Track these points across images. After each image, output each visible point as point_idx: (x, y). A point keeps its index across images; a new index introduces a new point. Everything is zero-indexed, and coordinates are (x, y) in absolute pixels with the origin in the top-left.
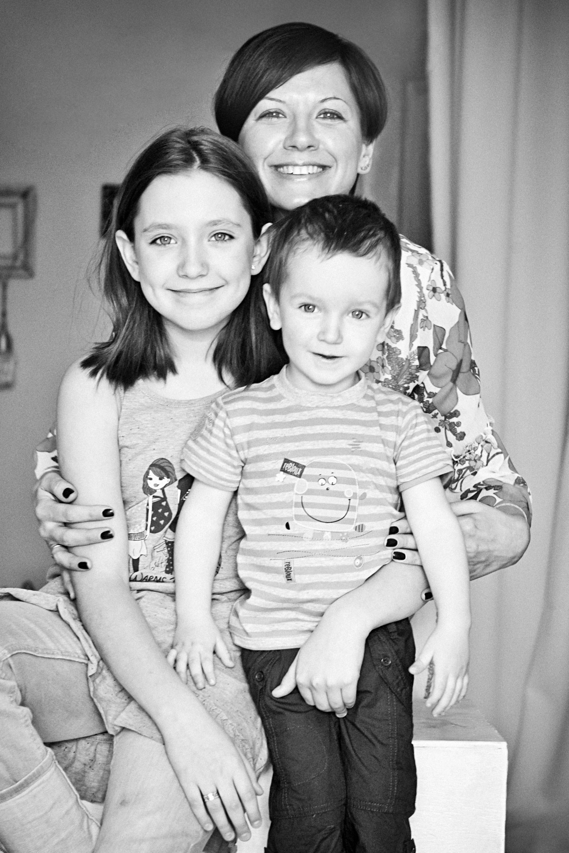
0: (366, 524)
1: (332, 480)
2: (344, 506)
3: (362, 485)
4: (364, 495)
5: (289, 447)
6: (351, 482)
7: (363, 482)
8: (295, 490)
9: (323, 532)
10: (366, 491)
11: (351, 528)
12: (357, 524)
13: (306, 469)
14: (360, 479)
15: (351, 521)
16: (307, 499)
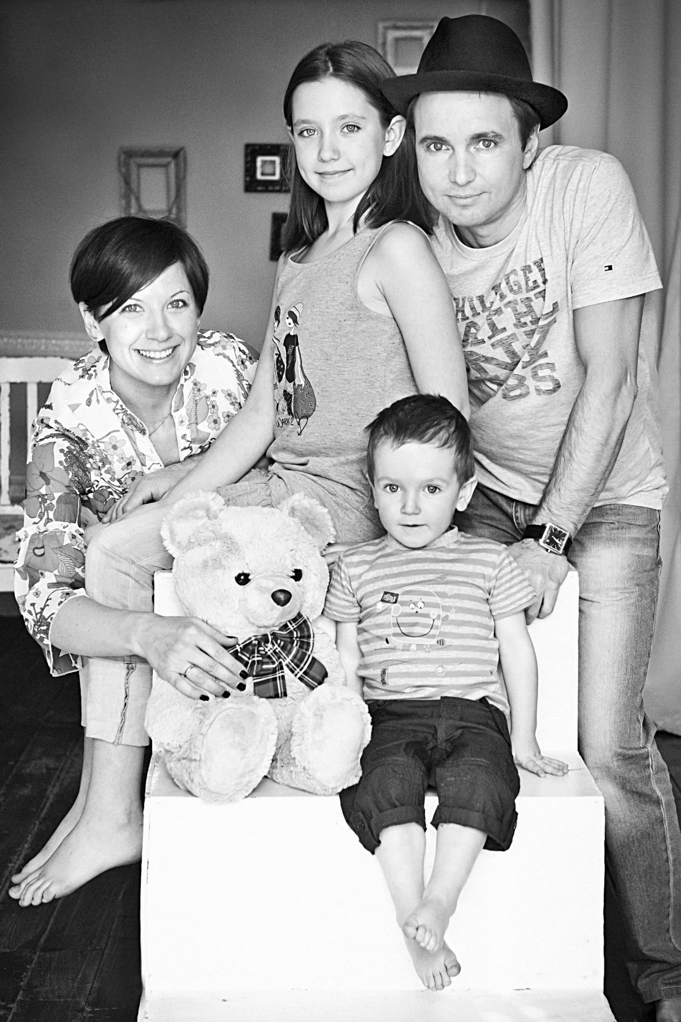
0: (445, 639)
1: (420, 604)
2: (429, 625)
3: (445, 608)
4: (447, 616)
5: (389, 583)
6: (436, 606)
7: (446, 607)
8: (392, 614)
9: (410, 645)
10: (449, 614)
11: (434, 641)
12: (439, 639)
13: (399, 597)
14: (443, 604)
15: (433, 636)
16: (401, 620)
